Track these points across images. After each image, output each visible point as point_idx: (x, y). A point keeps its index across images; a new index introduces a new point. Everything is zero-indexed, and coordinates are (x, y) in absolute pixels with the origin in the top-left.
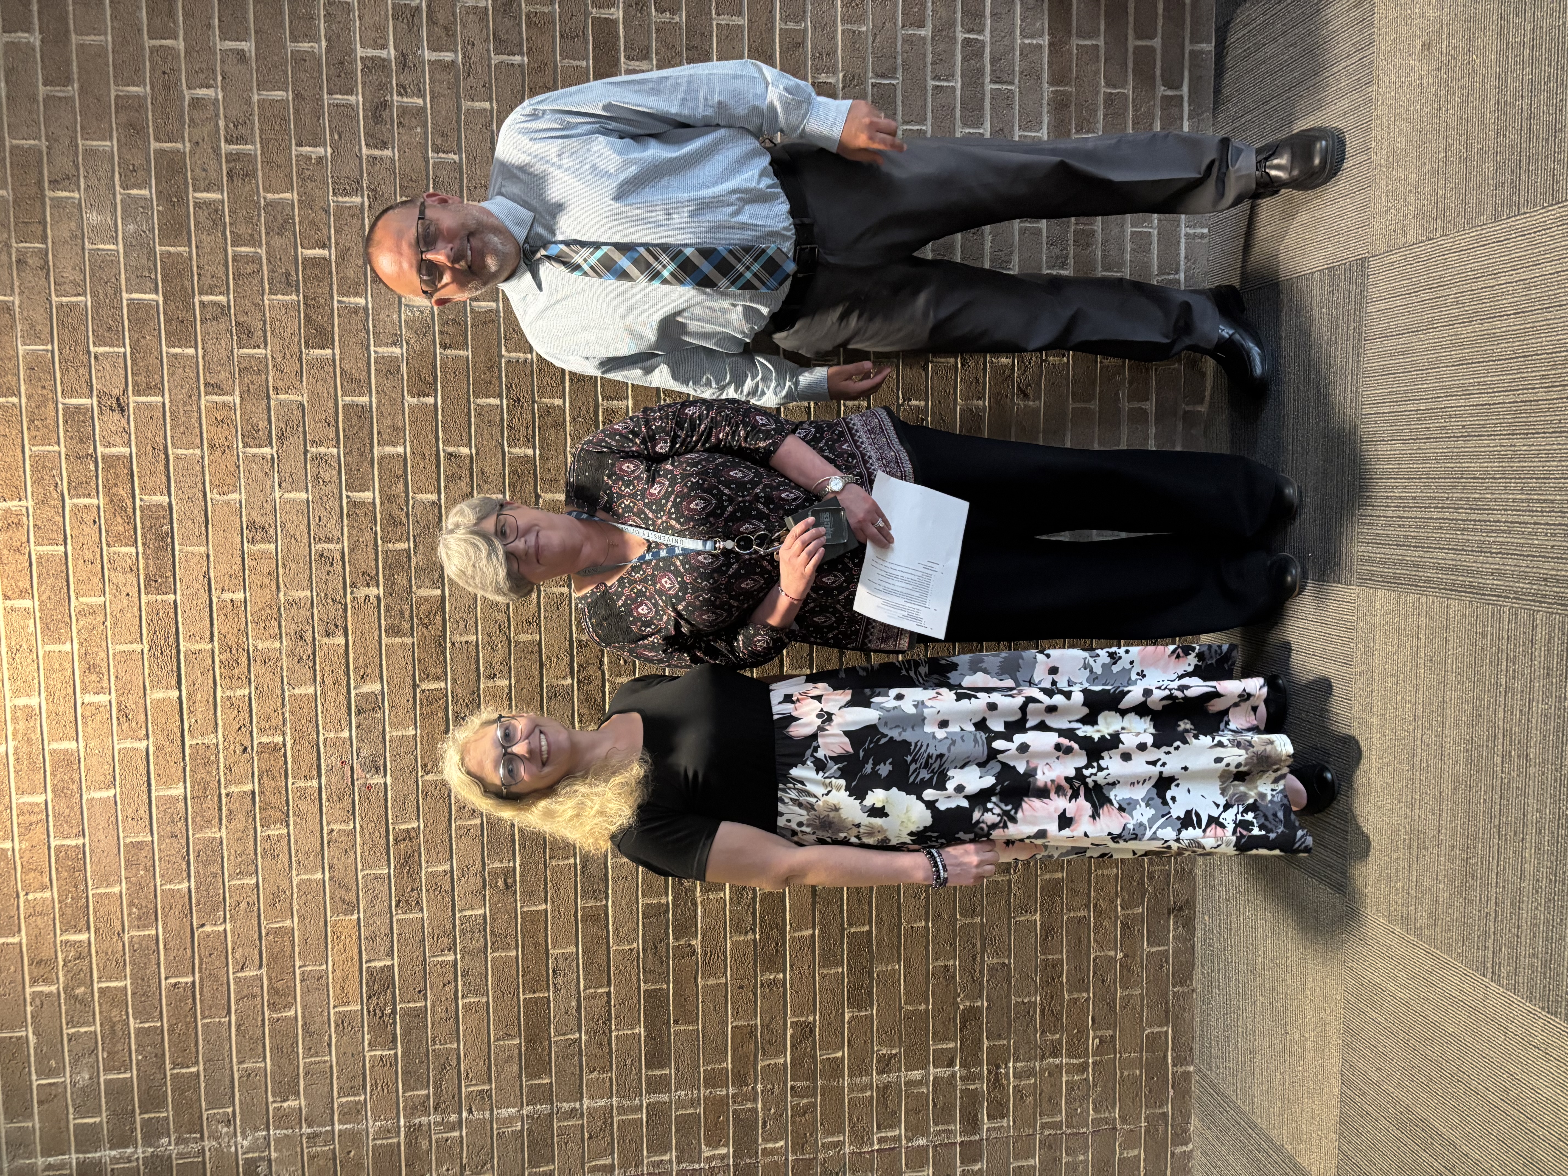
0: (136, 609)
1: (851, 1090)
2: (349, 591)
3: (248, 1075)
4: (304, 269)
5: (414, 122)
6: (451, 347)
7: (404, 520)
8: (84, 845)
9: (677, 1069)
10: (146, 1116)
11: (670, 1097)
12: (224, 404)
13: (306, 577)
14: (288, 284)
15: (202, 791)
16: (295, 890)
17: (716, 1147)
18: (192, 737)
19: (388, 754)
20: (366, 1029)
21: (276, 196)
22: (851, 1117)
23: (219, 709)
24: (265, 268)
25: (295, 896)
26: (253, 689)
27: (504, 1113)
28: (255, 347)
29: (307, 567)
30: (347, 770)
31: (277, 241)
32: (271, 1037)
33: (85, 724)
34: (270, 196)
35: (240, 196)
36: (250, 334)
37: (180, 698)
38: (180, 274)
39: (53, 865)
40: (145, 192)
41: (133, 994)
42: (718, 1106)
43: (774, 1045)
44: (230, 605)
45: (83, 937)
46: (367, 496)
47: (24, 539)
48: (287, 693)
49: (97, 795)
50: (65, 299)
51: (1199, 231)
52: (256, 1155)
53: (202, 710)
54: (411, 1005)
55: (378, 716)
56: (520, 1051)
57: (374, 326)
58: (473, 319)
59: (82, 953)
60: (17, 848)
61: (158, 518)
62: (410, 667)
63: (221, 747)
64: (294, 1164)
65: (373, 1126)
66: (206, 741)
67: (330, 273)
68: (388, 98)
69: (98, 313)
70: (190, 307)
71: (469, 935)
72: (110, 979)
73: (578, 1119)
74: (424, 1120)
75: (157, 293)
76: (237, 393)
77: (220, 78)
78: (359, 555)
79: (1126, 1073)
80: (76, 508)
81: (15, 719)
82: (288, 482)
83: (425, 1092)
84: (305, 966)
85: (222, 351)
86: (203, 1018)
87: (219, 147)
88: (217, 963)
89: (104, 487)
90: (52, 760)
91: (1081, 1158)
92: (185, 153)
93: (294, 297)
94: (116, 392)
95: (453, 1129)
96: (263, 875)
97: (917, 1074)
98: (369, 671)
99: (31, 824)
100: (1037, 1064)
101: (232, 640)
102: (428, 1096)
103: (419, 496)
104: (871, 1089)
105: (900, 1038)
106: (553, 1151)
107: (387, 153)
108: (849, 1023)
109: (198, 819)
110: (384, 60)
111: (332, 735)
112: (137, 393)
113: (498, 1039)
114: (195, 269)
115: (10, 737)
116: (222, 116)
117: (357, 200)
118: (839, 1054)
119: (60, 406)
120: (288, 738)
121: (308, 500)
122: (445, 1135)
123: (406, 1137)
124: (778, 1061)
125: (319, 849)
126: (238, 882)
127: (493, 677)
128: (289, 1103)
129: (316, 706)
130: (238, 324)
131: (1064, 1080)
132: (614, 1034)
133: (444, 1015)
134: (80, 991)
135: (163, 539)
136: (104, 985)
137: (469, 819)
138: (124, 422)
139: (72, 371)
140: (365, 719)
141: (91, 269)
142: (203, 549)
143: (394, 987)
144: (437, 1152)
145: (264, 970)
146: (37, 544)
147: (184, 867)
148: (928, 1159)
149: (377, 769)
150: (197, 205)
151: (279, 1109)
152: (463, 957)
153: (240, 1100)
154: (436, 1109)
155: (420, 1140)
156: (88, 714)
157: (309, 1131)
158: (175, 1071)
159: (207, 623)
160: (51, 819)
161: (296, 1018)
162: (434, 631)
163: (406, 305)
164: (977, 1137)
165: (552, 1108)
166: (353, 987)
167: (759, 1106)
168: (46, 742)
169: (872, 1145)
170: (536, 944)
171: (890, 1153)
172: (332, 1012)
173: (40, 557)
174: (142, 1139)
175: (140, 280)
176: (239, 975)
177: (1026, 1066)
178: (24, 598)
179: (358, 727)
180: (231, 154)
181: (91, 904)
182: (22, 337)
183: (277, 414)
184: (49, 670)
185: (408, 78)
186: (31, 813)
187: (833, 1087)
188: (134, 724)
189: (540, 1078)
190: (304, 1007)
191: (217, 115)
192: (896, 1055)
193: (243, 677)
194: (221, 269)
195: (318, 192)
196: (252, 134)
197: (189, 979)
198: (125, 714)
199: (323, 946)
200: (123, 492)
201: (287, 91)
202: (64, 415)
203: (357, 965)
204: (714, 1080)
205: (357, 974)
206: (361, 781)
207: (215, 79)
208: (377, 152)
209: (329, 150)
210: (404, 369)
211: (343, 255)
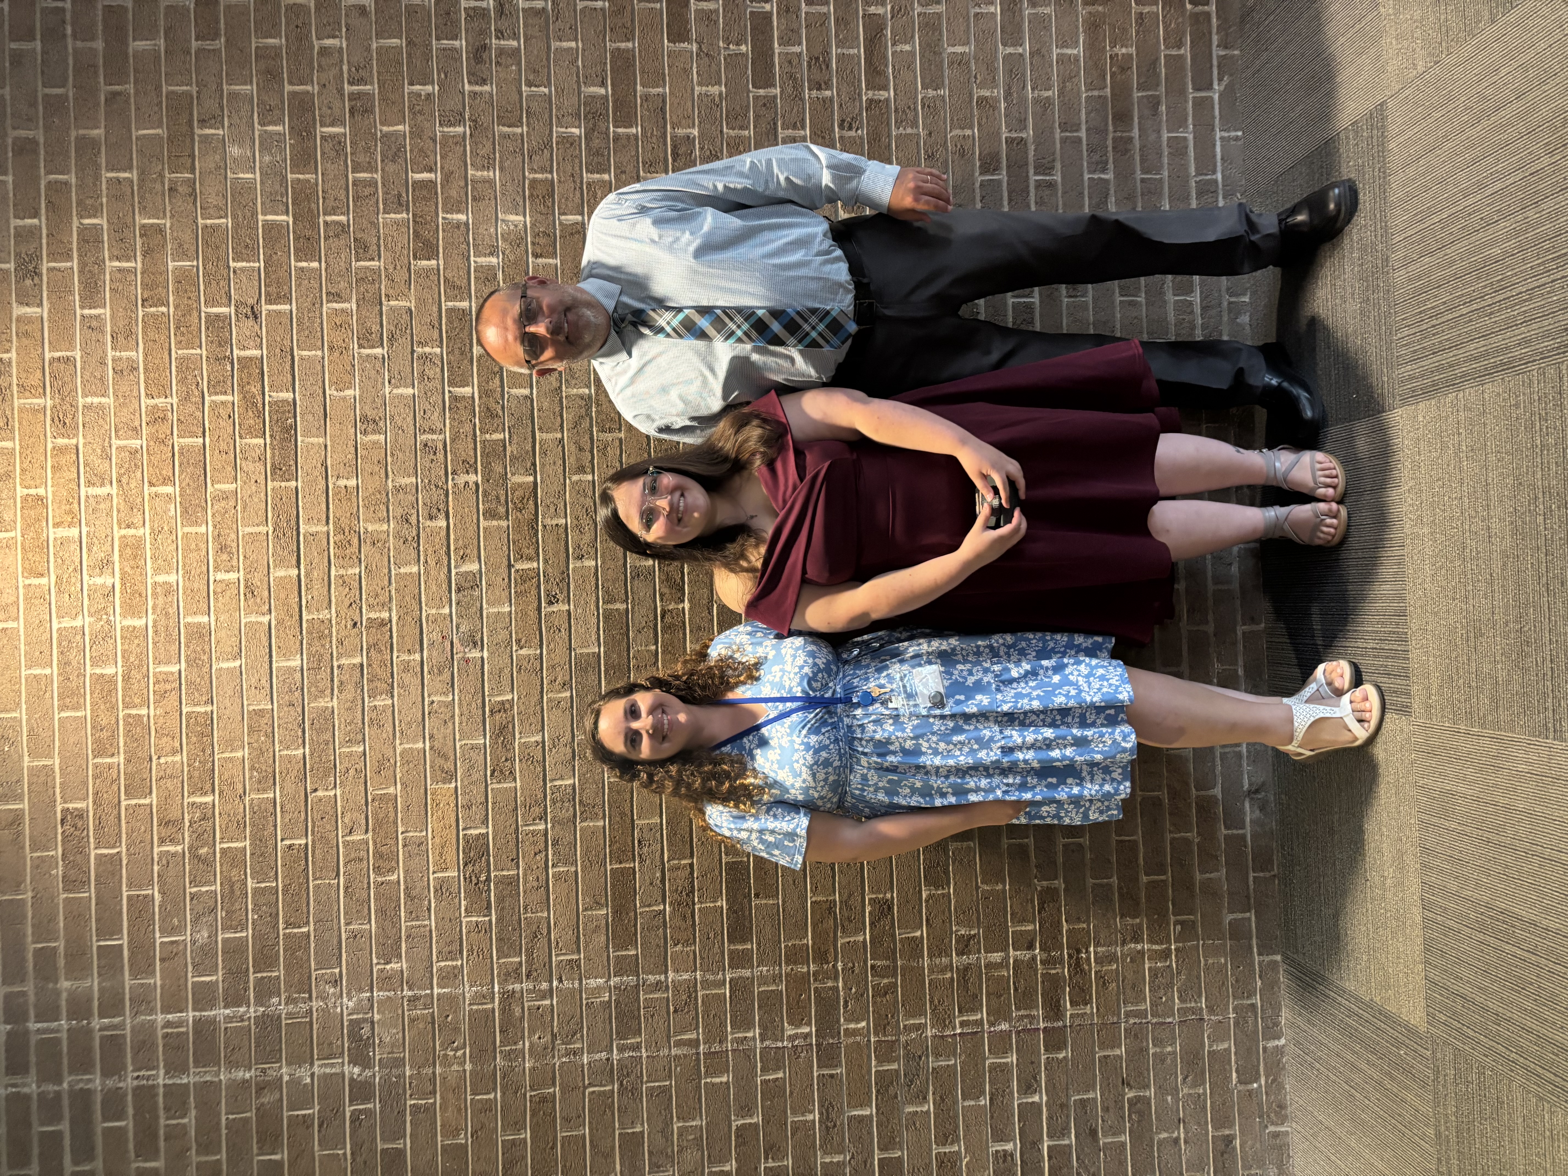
0: (263, 495)
1: (931, 971)
2: (450, 477)
3: (354, 936)
4: (414, 190)
5: (510, 61)
6: (541, 256)
7: (500, 413)
8: (212, 712)
9: (759, 944)
10: (259, 975)
11: (752, 972)
12: (343, 310)
13: (412, 465)
14: (400, 204)
15: (317, 662)
16: (398, 759)
17: (798, 1026)
18: (309, 612)
19: (485, 630)
20: (462, 895)
21: (391, 129)
22: (932, 998)
23: (333, 586)
24: (380, 191)
25: (398, 764)
26: (363, 568)
27: (593, 983)
28: (370, 260)
29: (413, 456)
30: (447, 644)
31: (391, 168)
32: (376, 900)
33: (216, 599)
34: (385, 129)
35: (360, 129)
36: (366, 248)
37: (299, 576)
38: (308, 198)
39: (184, 730)
40: (279, 128)
41: (252, 854)
42: (799, 983)
43: (853, 923)
44: (344, 491)
45: (208, 799)
46: (466, 391)
47: (169, 432)
48: (393, 572)
49: (225, 665)
50: (209, 222)
51: (1233, 134)
52: (361, 1016)
53: (318, 588)
54: (505, 873)
55: (477, 593)
56: (607, 922)
57: (474, 239)
58: (561, 231)
59: (207, 815)
60: (152, 713)
61: (284, 412)
62: (505, 548)
63: (334, 622)
64: (396, 1027)
65: (469, 991)
66: (321, 617)
67: (436, 193)
68: (488, 41)
69: (237, 233)
70: (315, 226)
71: (558, 805)
72: (231, 840)
73: (663, 992)
74: (517, 987)
75: (287, 214)
76: (354, 300)
77: (344, 30)
78: (460, 445)
79: (1210, 961)
80: (214, 405)
81: (155, 595)
82: (397, 380)
83: (518, 959)
84: (407, 831)
85: (342, 264)
86: (315, 879)
87: (343, 88)
88: (328, 827)
89: (239, 385)
90: (187, 633)
91: (1169, 1049)
92: (313, 94)
93: (405, 215)
94: (250, 301)
95: (544, 998)
96: (370, 744)
97: (996, 957)
98: (468, 551)
99: (166, 692)
100: (1118, 949)
101: (344, 523)
102: (520, 963)
103: (514, 391)
104: (952, 970)
105: (978, 918)
106: (640, 1024)
107: (487, 88)
108: (927, 901)
109: (313, 689)
110: (484, 9)
111: (434, 611)
112: (269, 302)
113: (586, 909)
114: (320, 193)
115: (150, 611)
116: (345, 61)
117: (460, 129)
118: (918, 934)
119: (203, 314)
120: (394, 614)
121: (414, 395)
122: (537, 1003)
123: (500, 1003)
124: (857, 939)
125: (420, 719)
126: (348, 750)
127: (581, 558)
128: (392, 965)
129: (420, 584)
130: (355, 240)
131: (1147, 966)
132: (697, 907)
133: (535, 884)
134: (203, 851)
135: (288, 431)
136: (225, 846)
137: (560, 692)
138: (257, 327)
139: (214, 283)
140: (464, 596)
141: (232, 195)
142: (321, 440)
143: (488, 855)
144: (530, 1020)
145: (370, 834)
146: (179, 436)
147: (300, 734)
148: (1011, 1044)
149: (475, 644)
150: (323, 138)
151: (382, 971)
152: (553, 827)
153: (347, 961)
154: (528, 976)
155: (513, 1006)
156: (219, 590)
157: (410, 993)
158: (288, 931)
159: (324, 506)
160: (183, 687)
161: (399, 882)
162: (527, 514)
163: (503, 220)
164: (1060, 1024)
165: (638, 980)
166: (450, 855)
167: (840, 984)
168: (181, 616)
169: (954, 1028)
170: (622, 814)
171: (973, 1038)
172: (431, 877)
173: (181, 448)
174: (255, 998)
175: (274, 203)
176: (348, 838)
177: (1108, 951)
178: (167, 485)
179: (458, 604)
180: (353, 93)
181: (216, 768)
182: (172, 254)
183: (388, 319)
184: (187, 550)
185: (504, 24)
186: (166, 681)
187: (913, 968)
188: (258, 600)
189: (627, 949)
190: (406, 872)
191: (342, 61)
192: (974, 936)
193: (354, 557)
194: (343, 192)
195: (427, 125)
196: (372, 76)
197: (303, 842)
198: (251, 591)
199: (423, 813)
200: (255, 389)
201: (401, 39)
202: (206, 322)
203: (454, 832)
204: (795, 956)
205: (454, 841)
206: (460, 655)
207: (340, 31)
208: (477, 88)
209: (437, 88)
210: (500, 276)
211: (447, 178)
